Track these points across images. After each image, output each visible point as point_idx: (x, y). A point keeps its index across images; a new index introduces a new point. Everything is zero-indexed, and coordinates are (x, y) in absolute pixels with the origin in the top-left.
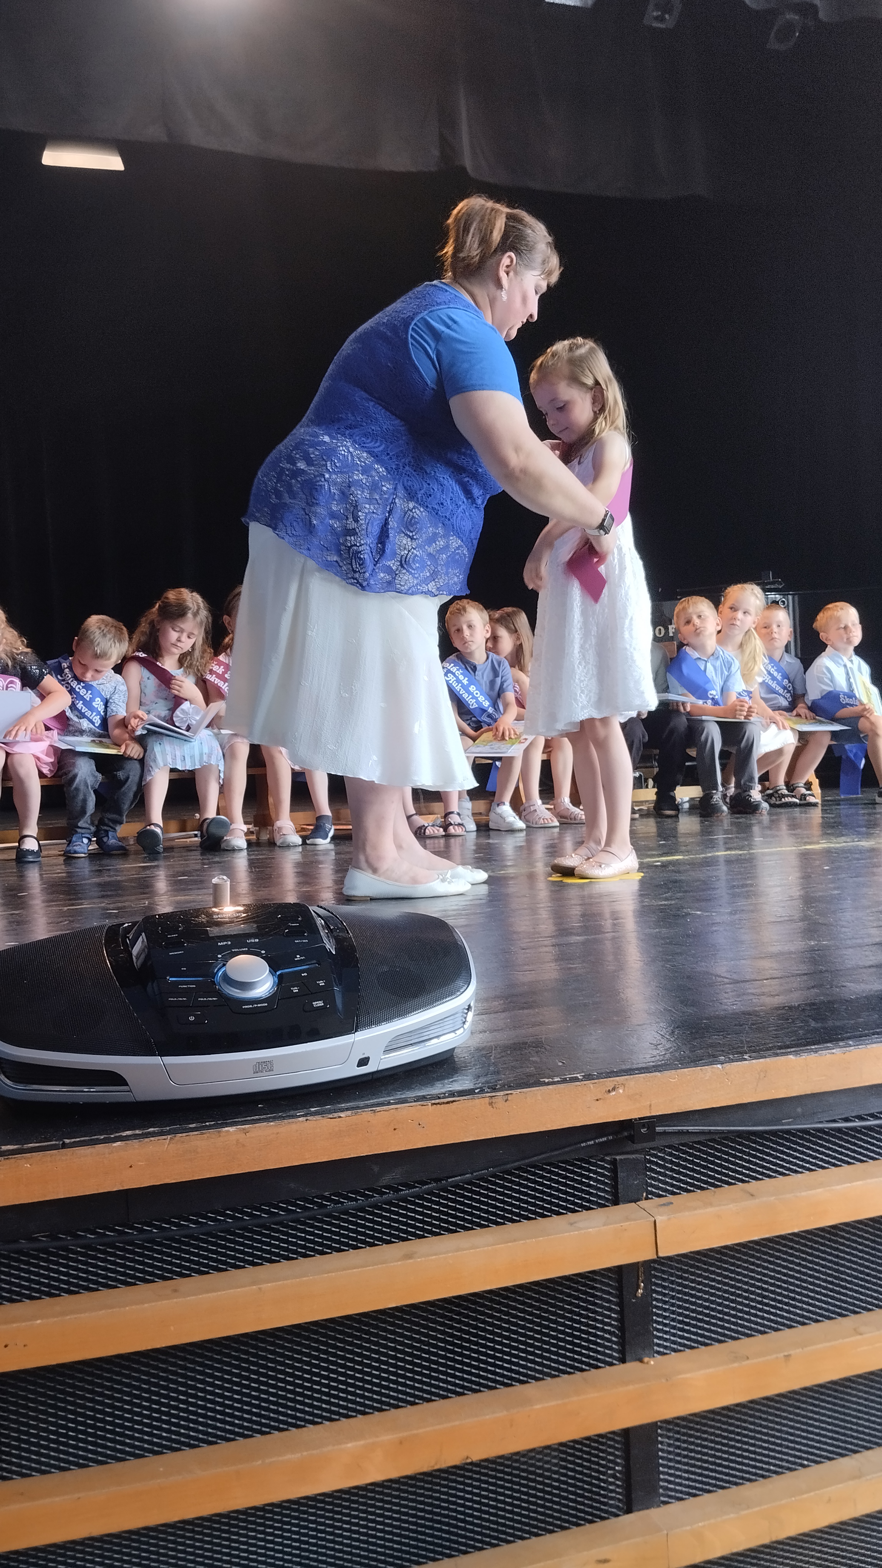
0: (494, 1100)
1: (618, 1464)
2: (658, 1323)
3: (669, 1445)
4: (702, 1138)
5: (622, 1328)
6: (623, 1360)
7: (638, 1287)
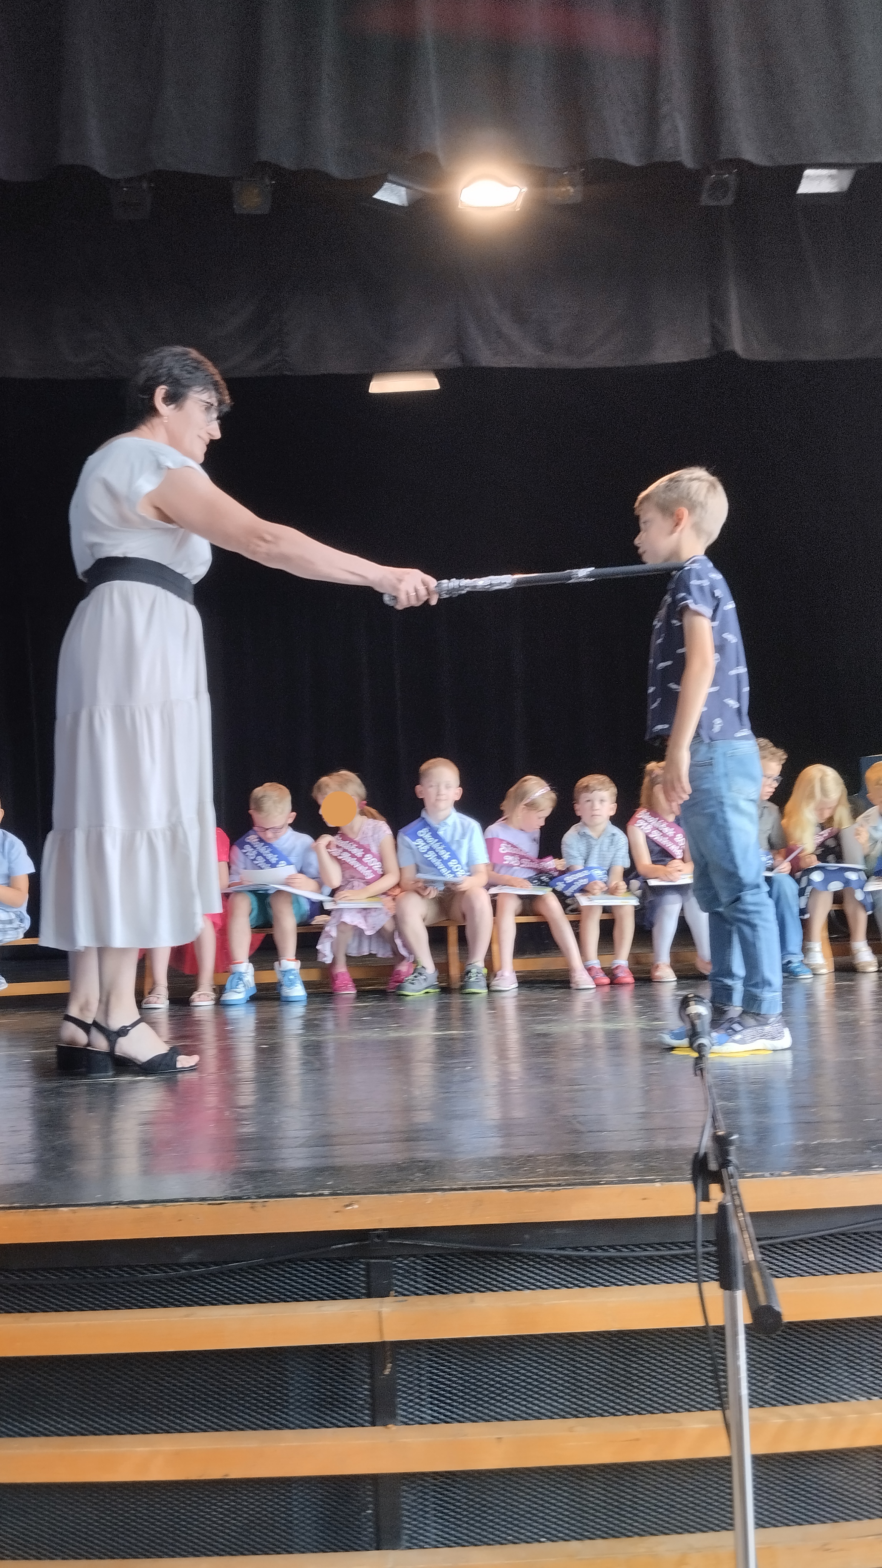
0: (255, 1205)
1: (368, 1509)
2: (404, 1398)
3: (414, 1501)
4: (439, 1252)
5: (372, 1397)
6: (373, 1424)
7: (385, 1368)
